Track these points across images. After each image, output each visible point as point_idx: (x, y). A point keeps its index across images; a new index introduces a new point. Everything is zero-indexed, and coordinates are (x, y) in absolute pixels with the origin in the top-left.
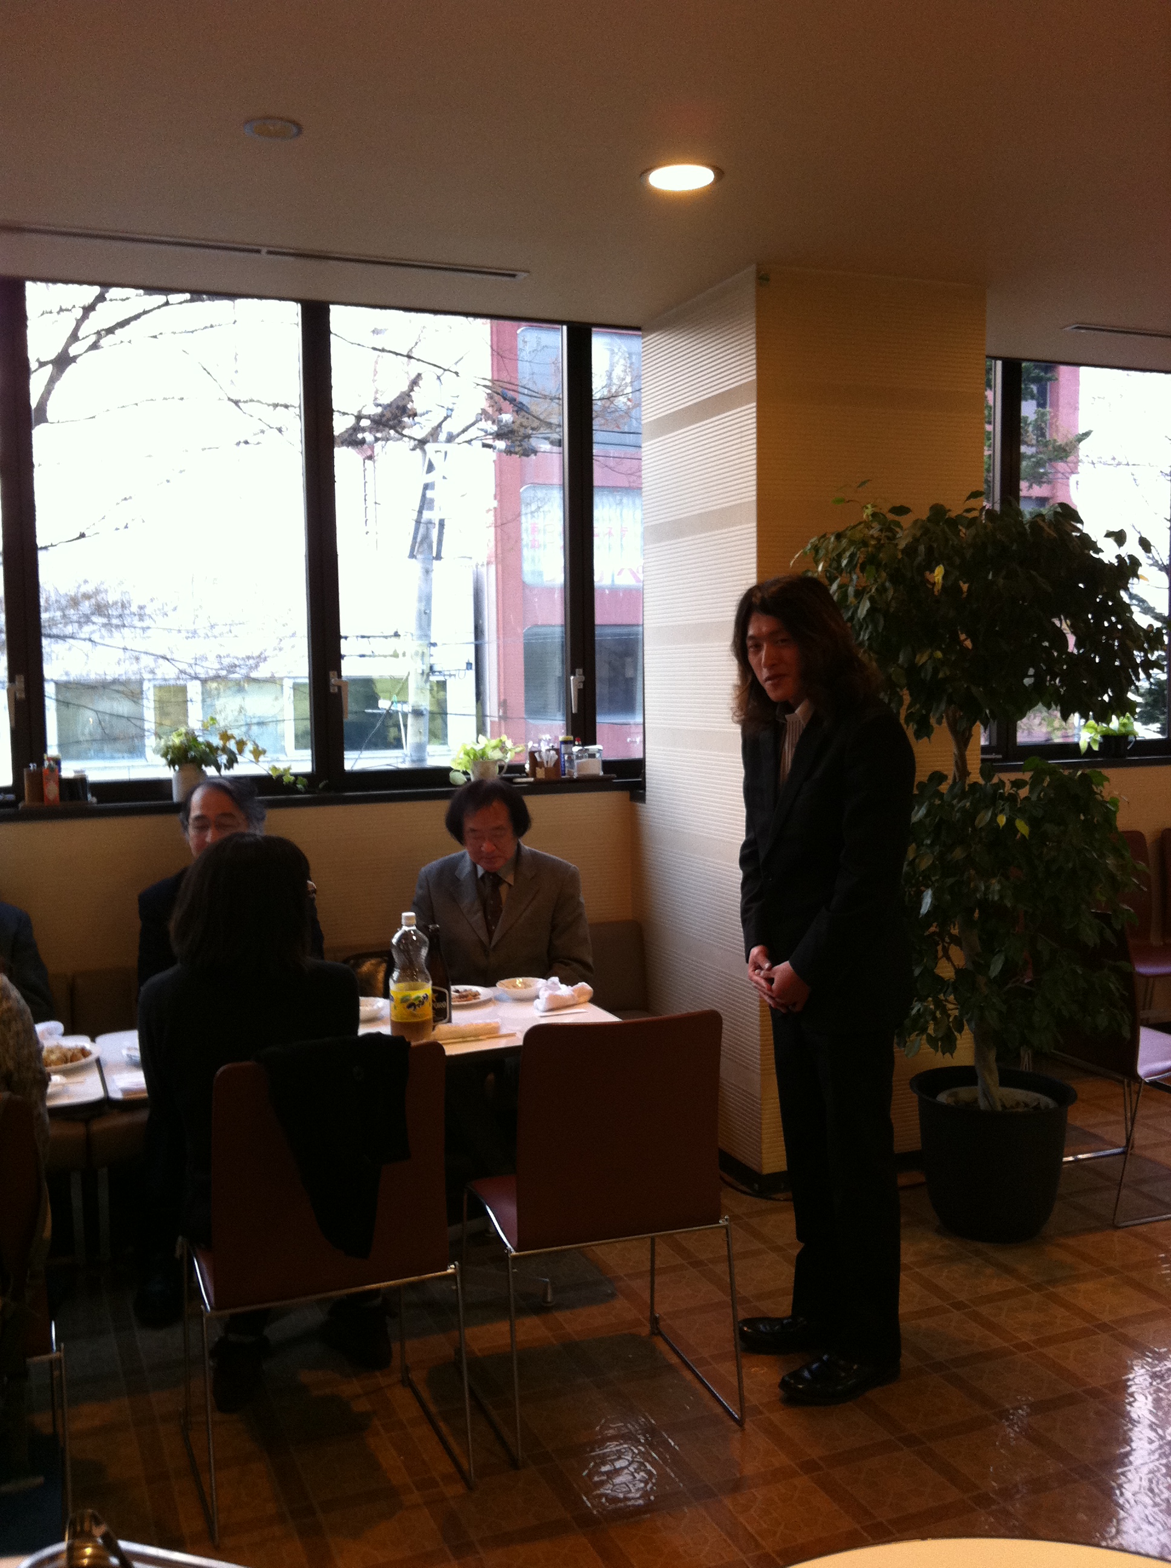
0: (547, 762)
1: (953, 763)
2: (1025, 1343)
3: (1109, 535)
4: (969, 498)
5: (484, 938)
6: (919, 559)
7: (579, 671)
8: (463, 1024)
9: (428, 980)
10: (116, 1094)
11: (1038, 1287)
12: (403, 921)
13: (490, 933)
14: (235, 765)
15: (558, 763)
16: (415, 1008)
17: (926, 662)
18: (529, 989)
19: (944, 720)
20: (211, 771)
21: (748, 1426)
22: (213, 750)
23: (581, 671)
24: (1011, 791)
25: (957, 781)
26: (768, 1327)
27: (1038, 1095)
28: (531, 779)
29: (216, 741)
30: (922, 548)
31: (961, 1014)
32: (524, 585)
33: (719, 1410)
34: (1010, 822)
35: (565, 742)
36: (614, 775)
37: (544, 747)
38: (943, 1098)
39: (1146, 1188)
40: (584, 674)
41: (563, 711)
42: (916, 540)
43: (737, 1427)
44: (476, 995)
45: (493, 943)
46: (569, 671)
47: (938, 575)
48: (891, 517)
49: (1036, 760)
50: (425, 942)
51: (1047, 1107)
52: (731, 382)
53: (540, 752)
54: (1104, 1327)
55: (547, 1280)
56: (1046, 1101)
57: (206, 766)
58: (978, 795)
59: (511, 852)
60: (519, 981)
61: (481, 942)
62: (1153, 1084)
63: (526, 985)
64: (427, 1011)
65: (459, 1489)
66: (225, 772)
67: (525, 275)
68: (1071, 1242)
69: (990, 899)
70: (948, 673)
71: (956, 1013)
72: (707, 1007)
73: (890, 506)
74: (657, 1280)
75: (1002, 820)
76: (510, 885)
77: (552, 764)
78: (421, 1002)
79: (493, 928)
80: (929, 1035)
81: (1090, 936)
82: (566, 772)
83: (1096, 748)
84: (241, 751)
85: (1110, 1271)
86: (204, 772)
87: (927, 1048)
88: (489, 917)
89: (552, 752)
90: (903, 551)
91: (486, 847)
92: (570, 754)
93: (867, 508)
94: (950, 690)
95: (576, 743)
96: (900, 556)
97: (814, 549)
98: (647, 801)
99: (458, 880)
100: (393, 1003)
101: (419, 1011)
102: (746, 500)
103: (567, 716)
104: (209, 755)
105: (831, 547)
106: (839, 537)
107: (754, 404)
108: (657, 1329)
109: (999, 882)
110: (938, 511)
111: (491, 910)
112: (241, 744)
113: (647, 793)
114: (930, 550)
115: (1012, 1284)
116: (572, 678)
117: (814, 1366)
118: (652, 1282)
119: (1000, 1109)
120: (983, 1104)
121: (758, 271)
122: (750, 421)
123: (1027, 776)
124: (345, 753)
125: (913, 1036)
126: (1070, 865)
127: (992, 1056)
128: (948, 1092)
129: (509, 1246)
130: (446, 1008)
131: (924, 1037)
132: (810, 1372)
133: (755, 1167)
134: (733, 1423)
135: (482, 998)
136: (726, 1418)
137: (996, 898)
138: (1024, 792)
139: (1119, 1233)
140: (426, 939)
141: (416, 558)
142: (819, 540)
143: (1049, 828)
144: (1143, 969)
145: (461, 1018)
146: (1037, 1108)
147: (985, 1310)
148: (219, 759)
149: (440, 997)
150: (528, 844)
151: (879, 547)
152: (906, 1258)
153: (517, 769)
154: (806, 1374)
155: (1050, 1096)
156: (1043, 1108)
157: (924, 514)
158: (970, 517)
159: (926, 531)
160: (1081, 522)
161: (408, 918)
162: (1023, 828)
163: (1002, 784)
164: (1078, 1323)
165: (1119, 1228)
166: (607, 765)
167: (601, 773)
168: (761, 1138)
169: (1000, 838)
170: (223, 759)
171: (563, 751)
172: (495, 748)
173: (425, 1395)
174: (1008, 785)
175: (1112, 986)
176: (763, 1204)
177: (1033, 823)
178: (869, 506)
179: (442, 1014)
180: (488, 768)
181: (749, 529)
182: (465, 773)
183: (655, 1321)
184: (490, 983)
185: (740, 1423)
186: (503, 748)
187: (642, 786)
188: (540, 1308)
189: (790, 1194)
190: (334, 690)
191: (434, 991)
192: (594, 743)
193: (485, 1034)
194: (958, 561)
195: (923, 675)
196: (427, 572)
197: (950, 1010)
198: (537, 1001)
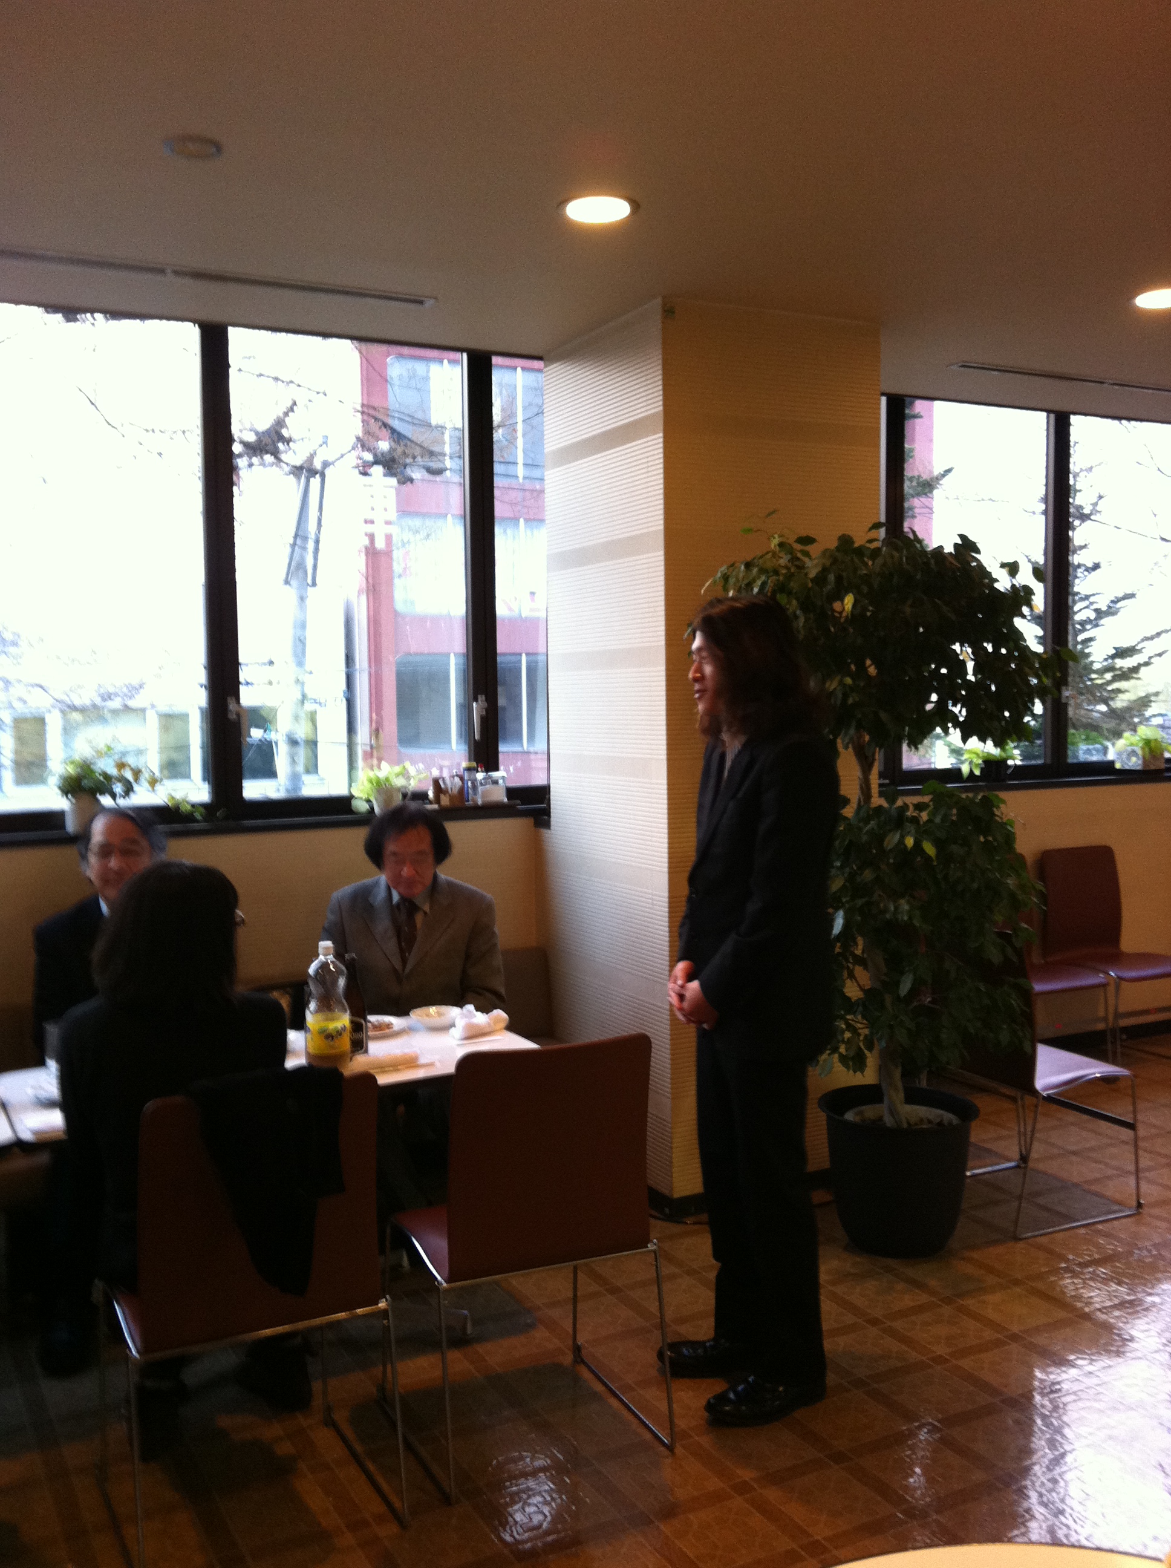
0: (451, 789)
1: (858, 787)
2: (941, 1356)
3: (1003, 565)
4: (871, 529)
5: (398, 966)
6: (829, 587)
7: (481, 698)
8: (381, 1055)
9: (346, 1011)
10: (26, 1136)
11: (948, 1301)
12: (320, 950)
13: (404, 961)
14: (132, 794)
15: (462, 790)
16: (333, 1038)
17: (835, 689)
18: (443, 1018)
19: (850, 746)
20: (106, 801)
21: (679, 1450)
22: (107, 777)
23: (484, 697)
24: (915, 814)
25: (862, 803)
26: (691, 1351)
27: (939, 1112)
28: (435, 806)
29: (113, 771)
30: (831, 578)
31: (872, 1033)
32: (396, 614)
33: (648, 1436)
34: (918, 844)
35: (469, 769)
36: (519, 802)
37: (446, 774)
38: (850, 1116)
39: (1041, 1201)
40: (486, 700)
41: (465, 738)
42: (825, 570)
43: (667, 1452)
44: (389, 1026)
45: (407, 970)
46: (471, 697)
47: (847, 604)
48: (798, 547)
49: (933, 784)
50: (343, 971)
51: (950, 1124)
52: (636, 412)
53: (443, 779)
54: (1015, 1338)
55: (466, 1312)
56: (948, 1117)
57: (100, 794)
58: (883, 818)
59: (428, 881)
60: (433, 1010)
61: (395, 970)
62: (1049, 1099)
63: (440, 1014)
64: (346, 1043)
65: (392, 1528)
66: (122, 802)
67: (432, 301)
68: (975, 1255)
69: (900, 919)
70: (857, 699)
71: (866, 1031)
72: (633, 1031)
73: (796, 537)
74: (580, 1306)
75: (910, 842)
76: (425, 913)
77: (457, 790)
78: (340, 1033)
79: (407, 954)
80: (841, 1055)
81: (994, 955)
82: (470, 798)
83: (977, 772)
84: (137, 780)
85: (1017, 1282)
86: (98, 801)
87: (839, 1067)
88: (403, 944)
89: (457, 779)
90: (812, 580)
91: (406, 871)
92: (474, 781)
93: (774, 538)
94: (860, 716)
95: (479, 769)
96: (810, 585)
97: (723, 577)
98: (552, 828)
99: (371, 906)
100: (309, 1036)
101: (337, 1043)
102: (654, 529)
103: (469, 740)
104: (104, 785)
105: (741, 575)
106: (748, 565)
107: (661, 435)
108: (580, 1357)
109: (908, 902)
110: (845, 541)
111: (405, 937)
112: (137, 773)
113: (552, 819)
114: (839, 579)
115: (923, 1298)
116: (474, 704)
117: (740, 1388)
118: (575, 1308)
119: (905, 1125)
120: (888, 1121)
121: (664, 305)
122: (656, 452)
123: (926, 799)
124: (243, 781)
125: (824, 1056)
126: (975, 885)
127: (897, 1073)
128: (856, 1110)
129: (439, 1278)
130: (363, 1038)
131: (836, 1056)
132: (736, 1393)
133: (666, 1192)
134: (662, 1449)
135: (396, 1028)
136: (656, 1444)
137: (906, 918)
138: (924, 816)
139: (1021, 1245)
140: (344, 968)
141: (290, 585)
142: (728, 569)
143: (955, 848)
144: (1038, 987)
145: (378, 1049)
146: (940, 1124)
147: (898, 1325)
148: (114, 787)
149: (357, 1028)
150: (446, 873)
151: (790, 576)
152: (823, 1277)
153: (421, 796)
154: (732, 1396)
155: (954, 1113)
156: (946, 1124)
157: (833, 544)
158: (872, 548)
159: (835, 561)
160: (978, 551)
161: (327, 948)
162: (929, 849)
163: (905, 807)
164: (988, 1334)
165: (1021, 1239)
166: (511, 792)
167: (506, 800)
168: (671, 1162)
169: (906, 858)
170: (118, 788)
171: (466, 778)
172: (397, 775)
173: (349, 1433)
174: (911, 808)
175: (1013, 1002)
176: (674, 1228)
177: (938, 844)
178: (776, 536)
179: (359, 1046)
180: (392, 796)
181: (657, 558)
182: (368, 801)
183: (577, 1349)
184: (402, 1011)
185: (670, 1448)
186: (405, 774)
187: (547, 812)
188: (460, 1341)
189: (704, 1217)
190: (232, 716)
191: (352, 1022)
192: (497, 769)
193: (403, 1064)
194: (865, 589)
195: (832, 701)
196: (302, 599)
197: (859, 1028)
198: (452, 1030)
